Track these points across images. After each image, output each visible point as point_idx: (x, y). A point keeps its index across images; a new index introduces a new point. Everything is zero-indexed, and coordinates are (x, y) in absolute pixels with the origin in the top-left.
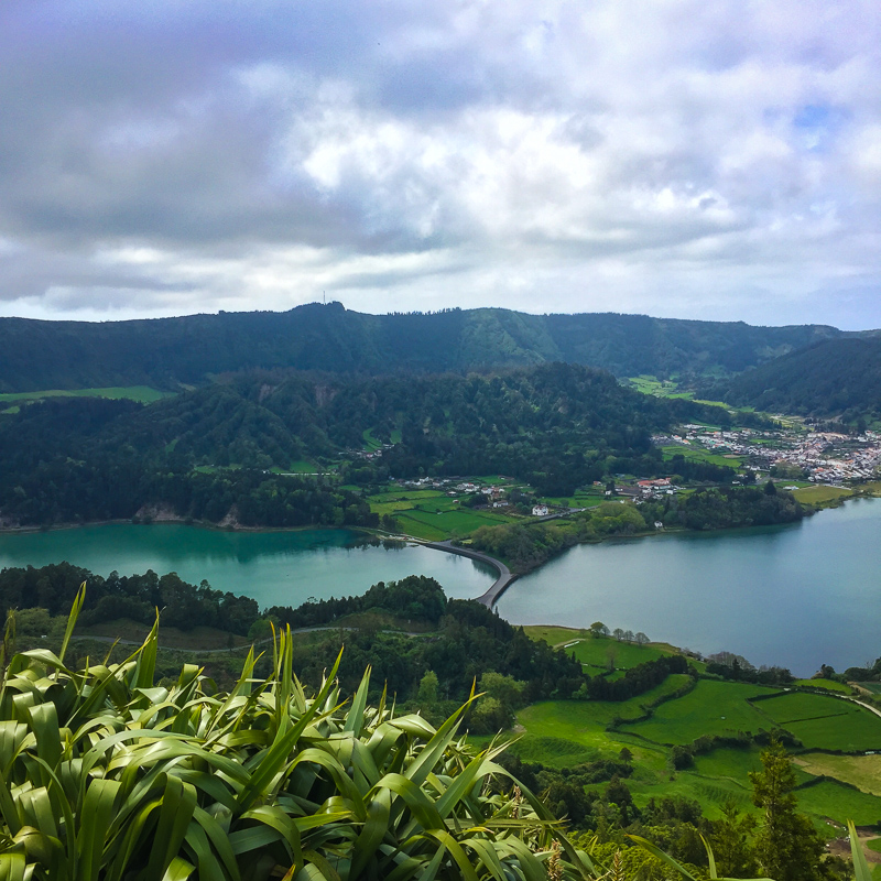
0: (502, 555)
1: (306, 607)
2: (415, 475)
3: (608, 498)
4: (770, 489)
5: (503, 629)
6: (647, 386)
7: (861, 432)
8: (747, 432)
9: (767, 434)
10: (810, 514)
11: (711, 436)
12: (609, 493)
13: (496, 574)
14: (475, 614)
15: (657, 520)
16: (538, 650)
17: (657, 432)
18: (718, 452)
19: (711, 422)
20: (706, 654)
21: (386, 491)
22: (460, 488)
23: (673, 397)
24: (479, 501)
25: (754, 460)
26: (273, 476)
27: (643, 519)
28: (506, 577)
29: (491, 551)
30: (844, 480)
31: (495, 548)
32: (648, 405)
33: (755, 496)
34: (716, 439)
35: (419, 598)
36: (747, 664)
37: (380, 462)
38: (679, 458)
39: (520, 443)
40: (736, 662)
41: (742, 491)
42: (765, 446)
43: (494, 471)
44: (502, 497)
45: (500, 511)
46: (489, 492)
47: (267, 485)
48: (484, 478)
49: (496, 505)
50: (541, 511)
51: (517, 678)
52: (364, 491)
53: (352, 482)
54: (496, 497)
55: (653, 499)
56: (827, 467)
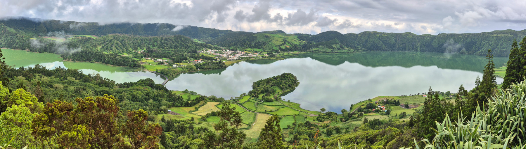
0: (166, 75)
1: (125, 84)
2: (149, 57)
3: (189, 63)
4: (220, 62)
5: (166, 90)
6: (196, 40)
7: (236, 50)
8: (216, 51)
9: (219, 51)
11: (209, 51)
12: (189, 62)
13: (165, 79)
14: (160, 87)
15: (199, 68)
16: (174, 96)
17: (199, 50)
18: (210, 54)
19: (209, 48)
20: (208, 96)
21: (142, 60)
22: (157, 60)
23: (202, 43)
24: (162, 63)
26: (119, 55)
27: (196, 68)
28: (167, 80)
30: (234, 60)
31: (165, 73)
32: (196, 44)
33: (217, 63)
34: (210, 51)
35: (149, 83)
36: (216, 98)
37: (141, 53)
38: (203, 55)
39: (171, 51)
40: (214, 98)
41: (215, 62)
42: (219, 53)
43: (165, 57)
44: (167, 62)
45: (166, 65)
46: (164, 61)
47: (118, 57)
48: (163, 58)
49: (165, 64)
50: (174, 66)
51: (169, 102)
52: (138, 60)
53: (135, 58)
54: (165, 62)
55: (198, 64)
56: (231, 57)
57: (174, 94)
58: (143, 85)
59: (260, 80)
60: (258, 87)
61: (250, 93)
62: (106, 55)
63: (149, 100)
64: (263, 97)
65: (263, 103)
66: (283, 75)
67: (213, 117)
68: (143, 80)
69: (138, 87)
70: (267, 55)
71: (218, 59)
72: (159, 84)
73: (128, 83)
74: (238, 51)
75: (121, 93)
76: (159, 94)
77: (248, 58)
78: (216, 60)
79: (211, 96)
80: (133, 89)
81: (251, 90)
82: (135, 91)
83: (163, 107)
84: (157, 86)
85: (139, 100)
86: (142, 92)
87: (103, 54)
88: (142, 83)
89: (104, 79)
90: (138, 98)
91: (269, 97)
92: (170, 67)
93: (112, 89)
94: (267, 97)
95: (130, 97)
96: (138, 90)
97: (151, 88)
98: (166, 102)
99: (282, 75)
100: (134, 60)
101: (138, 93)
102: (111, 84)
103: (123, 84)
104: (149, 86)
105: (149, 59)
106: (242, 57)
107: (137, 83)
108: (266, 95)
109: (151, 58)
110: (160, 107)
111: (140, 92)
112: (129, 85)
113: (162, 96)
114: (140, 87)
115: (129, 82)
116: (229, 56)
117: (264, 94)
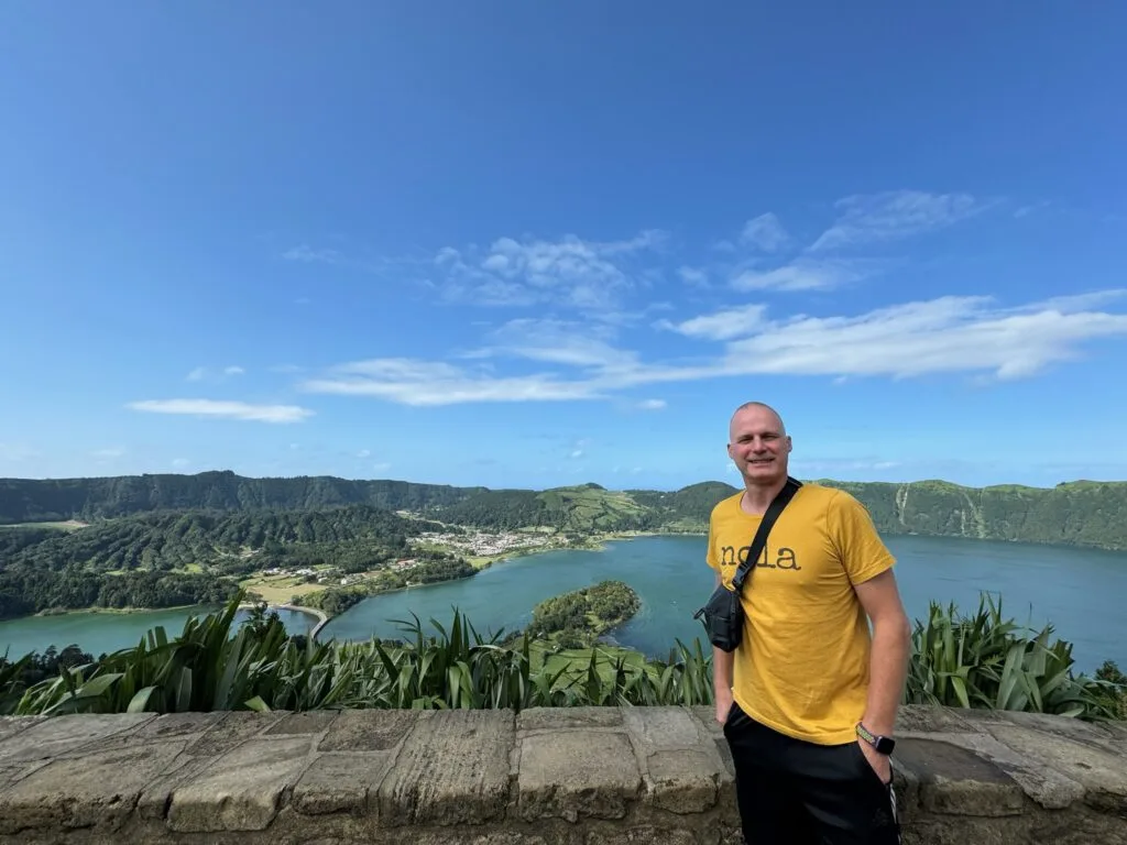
0: (322, 608)
2: (271, 567)
4: (461, 562)
6: (403, 513)
7: (498, 532)
8: (450, 536)
9: (459, 536)
10: (477, 571)
11: (435, 538)
12: (384, 569)
15: (407, 580)
17: (410, 537)
18: (437, 545)
19: (435, 531)
21: (252, 578)
23: (418, 519)
24: (312, 578)
25: (454, 548)
26: (170, 574)
27: (400, 580)
28: (324, 620)
29: (316, 607)
30: (492, 555)
31: (318, 605)
32: (407, 523)
33: (453, 565)
38: (419, 549)
41: (448, 563)
42: (458, 541)
43: (322, 561)
44: (325, 575)
45: (322, 583)
46: (317, 573)
47: (164, 579)
48: (316, 566)
49: (320, 580)
50: (345, 582)
52: (237, 578)
53: (228, 574)
54: (321, 576)
55: (406, 570)
56: (485, 549)
60: (547, 616)
61: (530, 629)
65: (561, 654)
66: (603, 586)
70: (566, 539)
71: (456, 556)
74: (502, 534)
77: (523, 549)
78: (452, 557)
92: (334, 587)
99: (600, 585)
100: (223, 580)
105: (271, 572)
106: (510, 546)
109: (279, 569)
116: (482, 547)
117: (561, 632)
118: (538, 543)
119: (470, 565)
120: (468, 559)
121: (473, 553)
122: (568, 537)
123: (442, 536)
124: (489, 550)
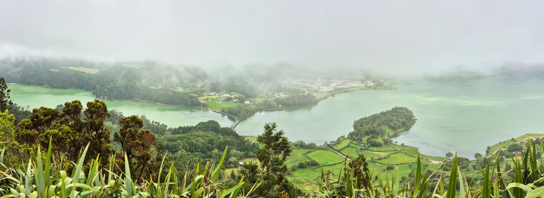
0: (236, 115)
1: (180, 128)
2: (212, 91)
4: (309, 95)
5: (236, 136)
7: (331, 78)
8: (303, 80)
9: (308, 80)
10: (319, 101)
11: (293, 81)
12: (266, 97)
13: (234, 121)
14: (228, 132)
15: (280, 104)
16: (247, 143)
17: (279, 80)
18: (296, 85)
20: (294, 142)
21: (203, 96)
22: (224, 95)
24: (230, 99)
25: (305, 87)
26: (172, 90)
27: (276, 104)
28: (237, 121)
29: (233, 114)
30: (328, 92)
31: (234, 113)
33: (305, 97)
34: (295, 81)
35: (212, 126)
36: (305, 143)
37: (202, 87)
38: (285, 87)
40: (302, 144)
41: (302, 95)
42: (307, 83)
43: (234, 91)
44: (236, 98)
45: (235, 102)
46: (232, 96)
47: (170, 93)
48: (231, 93)
49: (234, 100)
50: (247, 102)
51: (241, 151)
52: (197, 95)
53: (193, 93)
54: (234, 98)
55: (278, 98)
56: (323, 88)
57: (248, 141)
58: (205, 129)
59: (364, 117)
60: (361, 127)
61: (351, 135)
62: (154, 90)
63: (213, 150)
64: (368, 140)
65: (368, 149)
66: (394, 110)
67: (301, 170)
68: (204, 123)
69: (197, 133)
70: (371, 83)
71: (306, 92)
72: (227, 128)
73: (184, 127)
74: (333, 80)
75: (175, 141)
76: (227, 141)
77: (346, 88)
78: (304, 92)
79: (297, 142)
80: (192, 135)
81: (352, 132)
82: (194, 139)
83: (233, 159)
84: (224, 130)
85: (199, 150)
86: (203, 139)
87: (149, 89)
88: (203, 126)
89: (151, 123)
90: (199, 148)
91: (376, 140)
92: (242, 105)
93: (163, 135)
94: (373, 140)
95: (187, 146)
96: (198, 136)
97: (215, 133)
98: (237, 151)
99: (392, 110)
100: (191, 95)
101: (197, 141)
102: (161, 129)
103: (177, 128)
104: (212, 130)
105: (212, 94)
106: (339, 87)
107: (196, 127)
108: (372, 138)
109: (215, 93)
110: (228, 159)
111: (201, 140)
112: (185, 130)
113: (231, 144)
114: (201, 133)
115: (186, 126)
116: (321, 87)
117: (370, 137)
118: (355, 85)
119: (314, 97)
120: (315, 94)
121: (316, 91)
122: (373, 82)
123: (298, 80)
124: (325, 89)
